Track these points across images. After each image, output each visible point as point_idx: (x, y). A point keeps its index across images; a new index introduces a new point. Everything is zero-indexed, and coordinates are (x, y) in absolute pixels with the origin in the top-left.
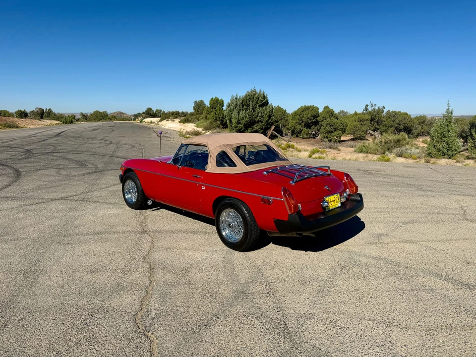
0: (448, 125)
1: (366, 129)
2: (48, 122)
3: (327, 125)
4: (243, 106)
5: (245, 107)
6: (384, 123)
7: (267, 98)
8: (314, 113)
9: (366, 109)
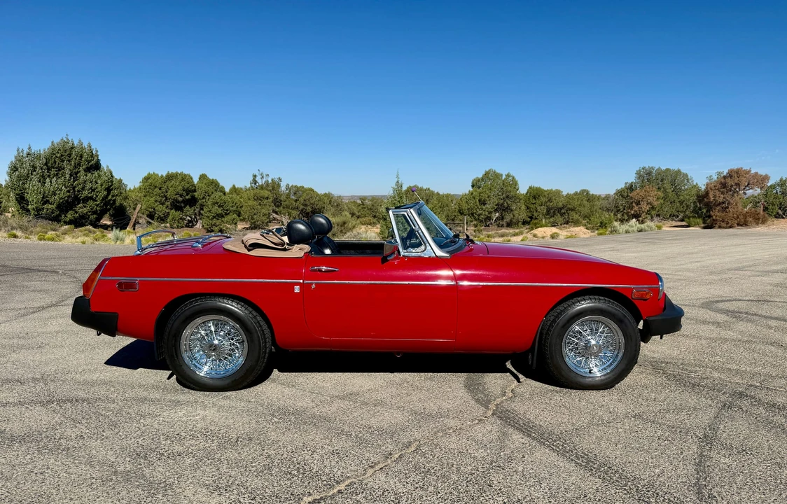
1: (267, 213)
3: (214, 204)
4: (49, 169)
5: (53, 171)
8: (187, 185)
9: (255, 182)
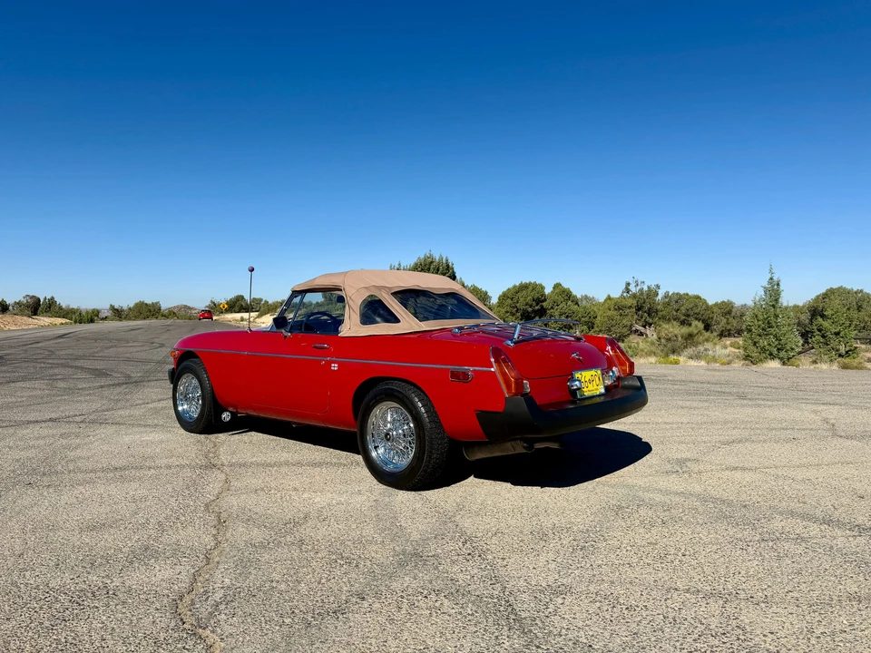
0: (773, 306)
1: (629, 323)
2: (44, 320)
3: (560, 315)
6: (660, 314)
7: (453, 269)
8: (537, 295)
9: (628, 290)
